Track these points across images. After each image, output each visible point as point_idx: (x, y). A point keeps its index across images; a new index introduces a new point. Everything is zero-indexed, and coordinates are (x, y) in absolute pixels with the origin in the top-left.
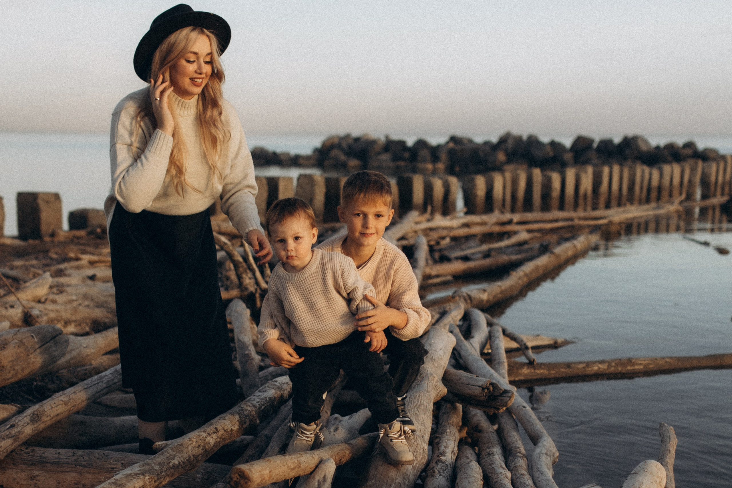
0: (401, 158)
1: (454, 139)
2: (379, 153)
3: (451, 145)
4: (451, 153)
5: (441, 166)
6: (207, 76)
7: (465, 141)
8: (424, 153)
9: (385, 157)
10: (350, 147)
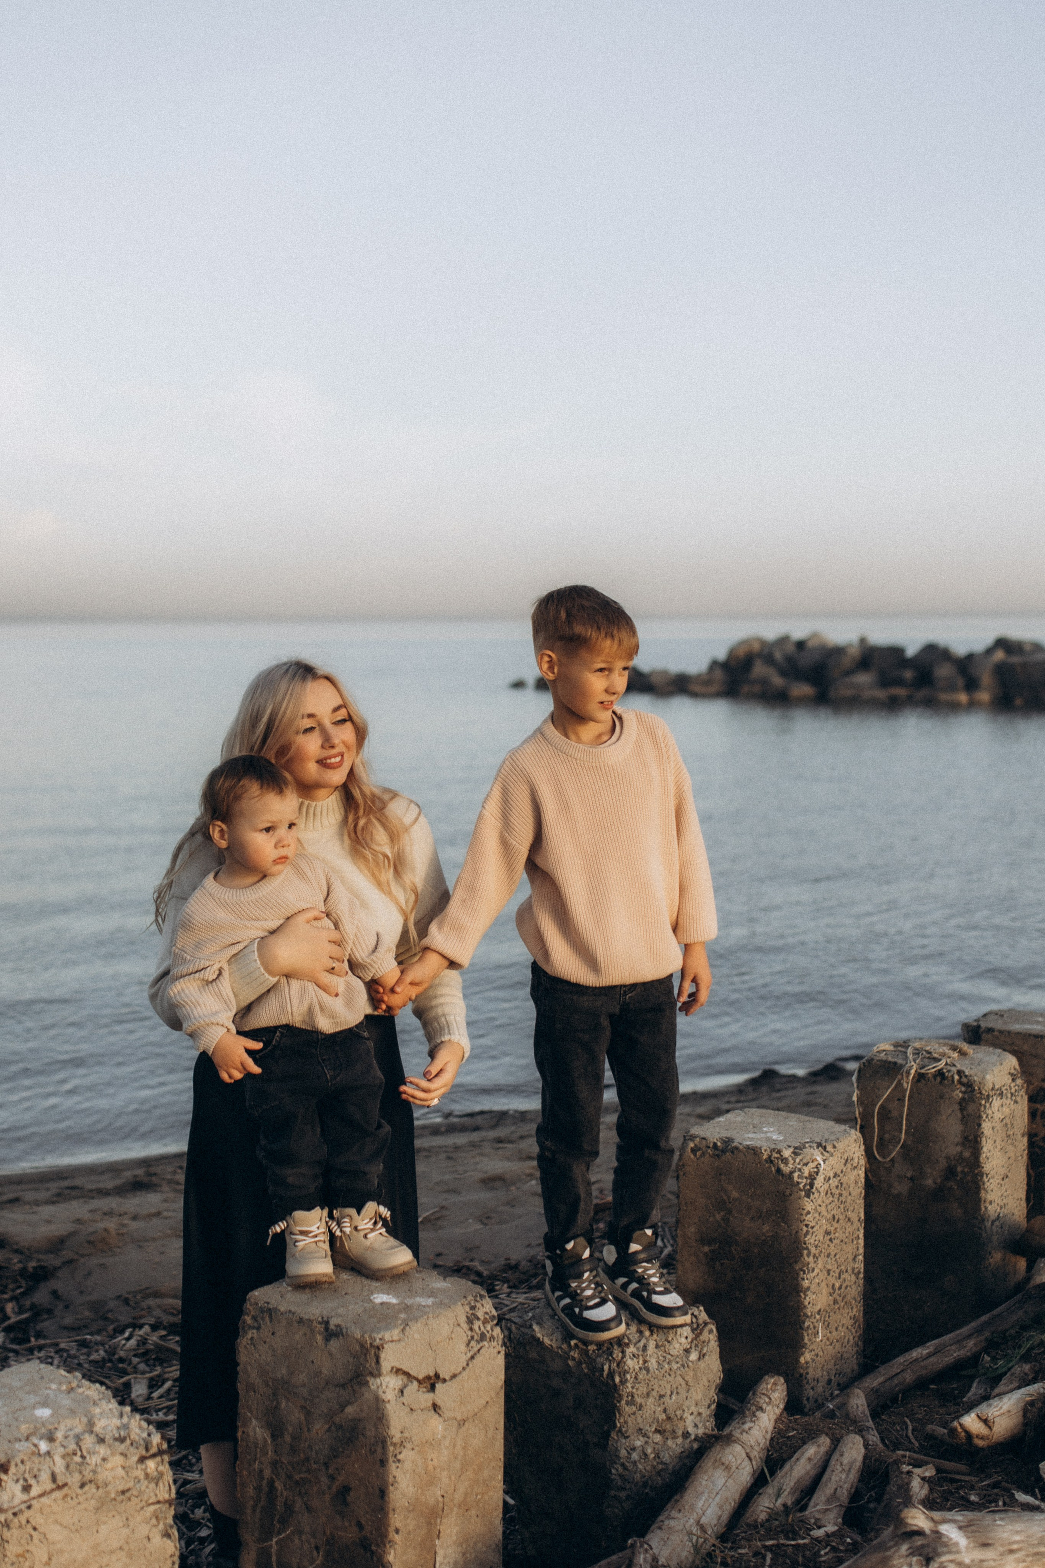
0: (899, 682)
1: (1002, 643)
2: (850, 672)
3: (1000, 655)
4: (1002, 672)
5: (984, 696)
6: (348, 747)
7: (1027, 648)
8: (944, 671)
9: (863, 679)
10: (789, 659)
